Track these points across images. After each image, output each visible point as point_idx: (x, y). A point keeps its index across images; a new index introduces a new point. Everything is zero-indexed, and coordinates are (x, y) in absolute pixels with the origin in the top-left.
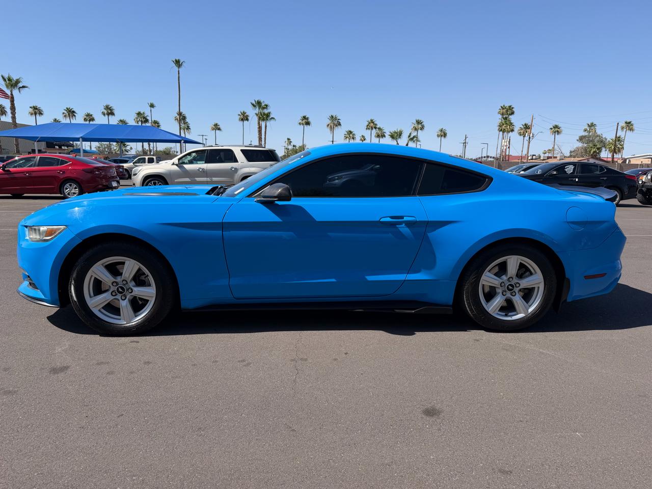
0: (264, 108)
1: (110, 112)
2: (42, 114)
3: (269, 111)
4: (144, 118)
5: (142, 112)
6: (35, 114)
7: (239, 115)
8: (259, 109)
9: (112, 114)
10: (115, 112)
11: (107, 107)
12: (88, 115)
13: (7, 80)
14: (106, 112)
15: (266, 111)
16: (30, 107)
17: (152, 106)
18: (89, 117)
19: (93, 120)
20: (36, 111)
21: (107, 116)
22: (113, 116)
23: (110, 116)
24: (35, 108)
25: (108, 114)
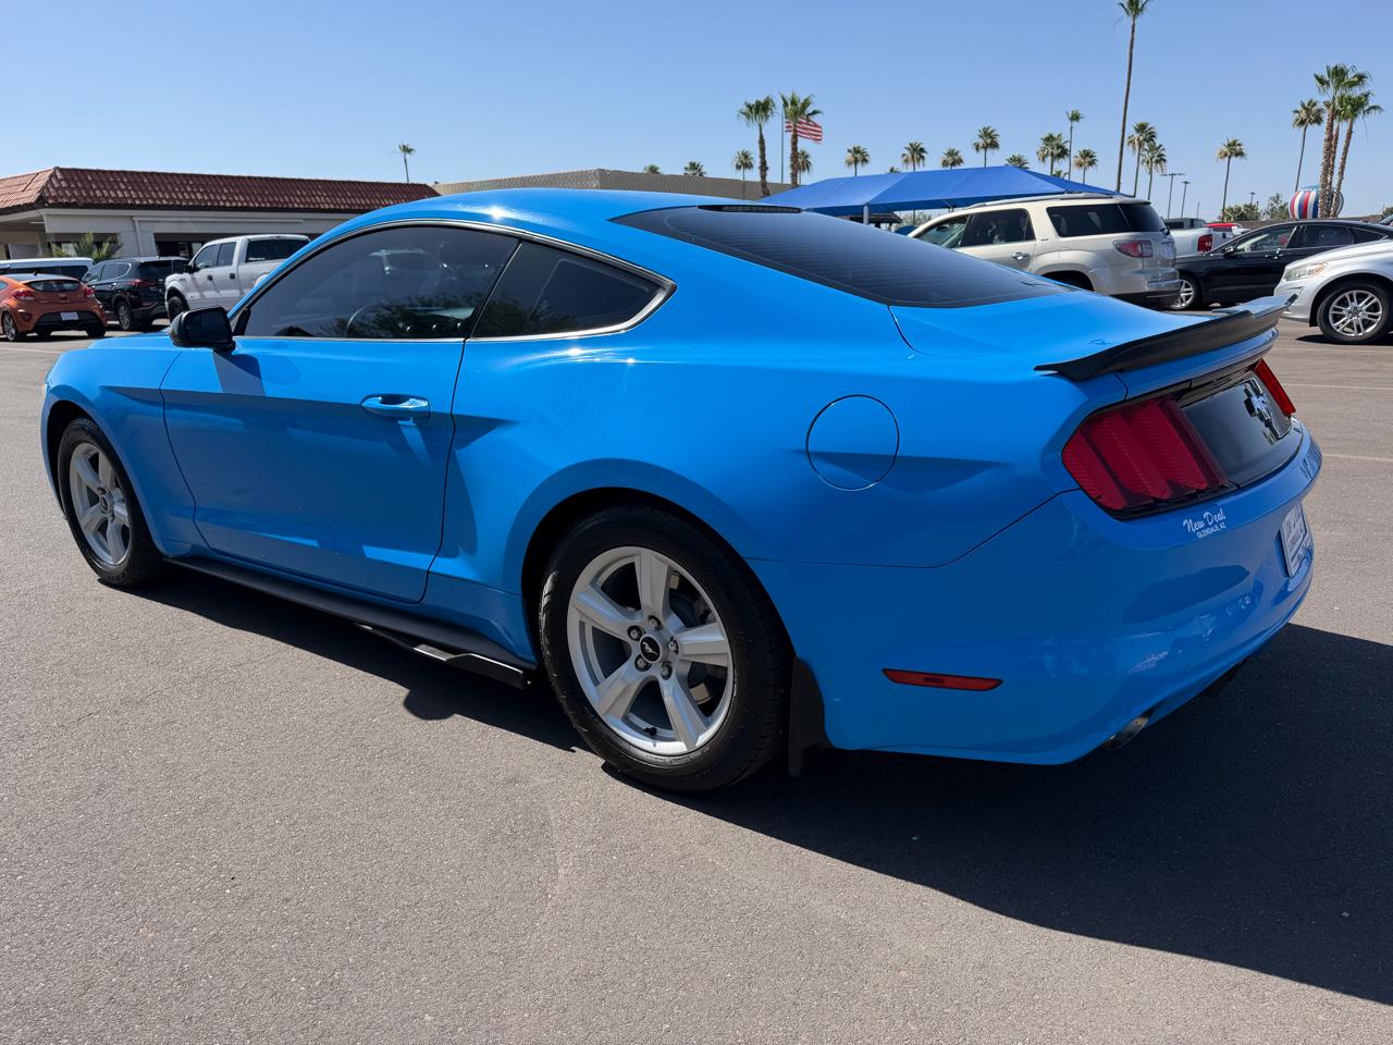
0: (1352, 84)
1: (990, 141)
2: (866, 161)
3: (1365, 90)
4: (1059, 147)
5: (1055, 136)
6: (856, 161)
7: (1296, 112)
8: (1337, 88)
9: (994, 145)
10: (999, 140)
11: (985, 132)
12: (951, 153)
13: (789, 103)
14: (981, 142)
15: (1356, 92)
16: (849, 151)
17: (1075, 117)
18: (954, 158)
19: (960, 161)
20: (858, 156)
21: (982, 151)
22: (996, 150)
23: (989, 151)
24: (856, 151)
25: (985, 147)
